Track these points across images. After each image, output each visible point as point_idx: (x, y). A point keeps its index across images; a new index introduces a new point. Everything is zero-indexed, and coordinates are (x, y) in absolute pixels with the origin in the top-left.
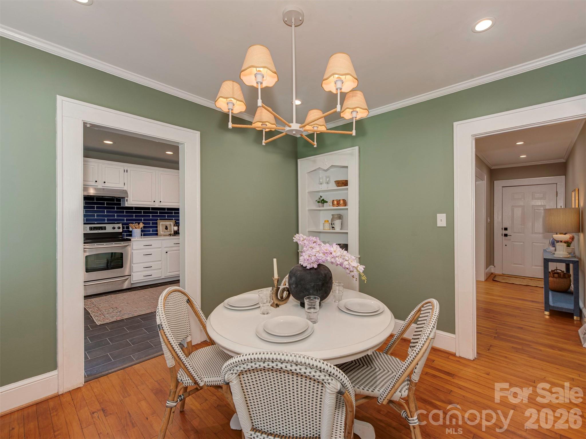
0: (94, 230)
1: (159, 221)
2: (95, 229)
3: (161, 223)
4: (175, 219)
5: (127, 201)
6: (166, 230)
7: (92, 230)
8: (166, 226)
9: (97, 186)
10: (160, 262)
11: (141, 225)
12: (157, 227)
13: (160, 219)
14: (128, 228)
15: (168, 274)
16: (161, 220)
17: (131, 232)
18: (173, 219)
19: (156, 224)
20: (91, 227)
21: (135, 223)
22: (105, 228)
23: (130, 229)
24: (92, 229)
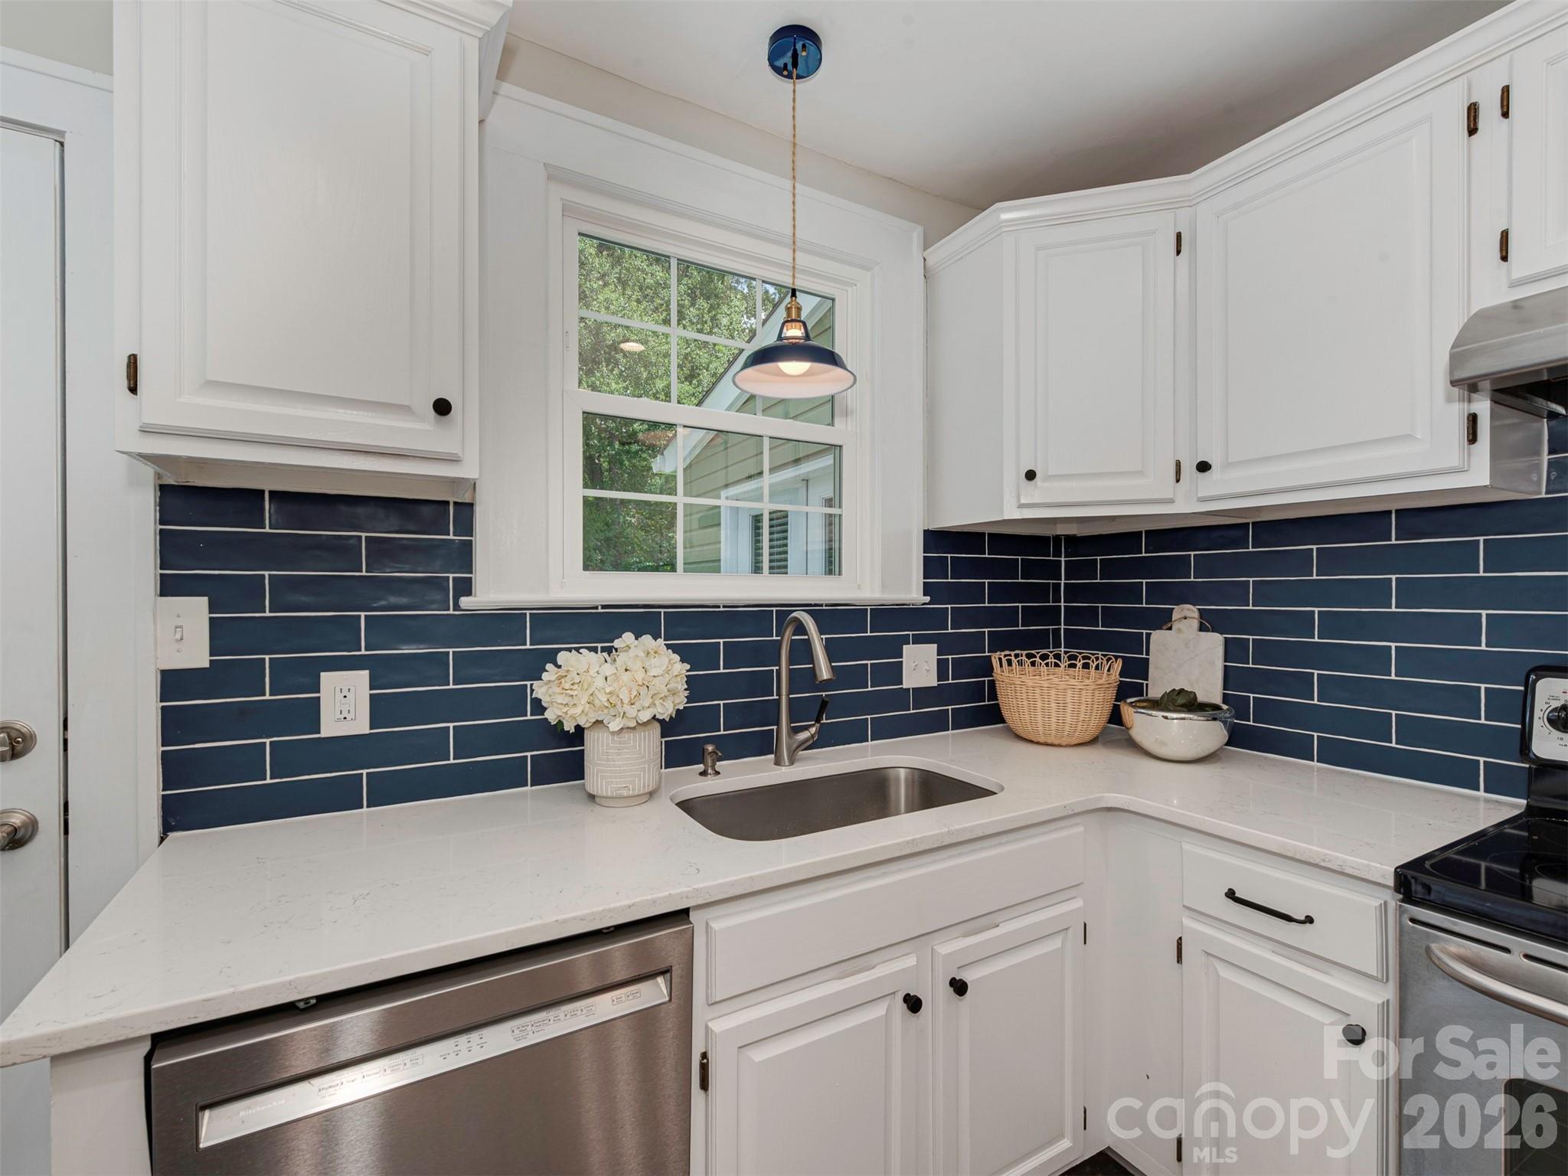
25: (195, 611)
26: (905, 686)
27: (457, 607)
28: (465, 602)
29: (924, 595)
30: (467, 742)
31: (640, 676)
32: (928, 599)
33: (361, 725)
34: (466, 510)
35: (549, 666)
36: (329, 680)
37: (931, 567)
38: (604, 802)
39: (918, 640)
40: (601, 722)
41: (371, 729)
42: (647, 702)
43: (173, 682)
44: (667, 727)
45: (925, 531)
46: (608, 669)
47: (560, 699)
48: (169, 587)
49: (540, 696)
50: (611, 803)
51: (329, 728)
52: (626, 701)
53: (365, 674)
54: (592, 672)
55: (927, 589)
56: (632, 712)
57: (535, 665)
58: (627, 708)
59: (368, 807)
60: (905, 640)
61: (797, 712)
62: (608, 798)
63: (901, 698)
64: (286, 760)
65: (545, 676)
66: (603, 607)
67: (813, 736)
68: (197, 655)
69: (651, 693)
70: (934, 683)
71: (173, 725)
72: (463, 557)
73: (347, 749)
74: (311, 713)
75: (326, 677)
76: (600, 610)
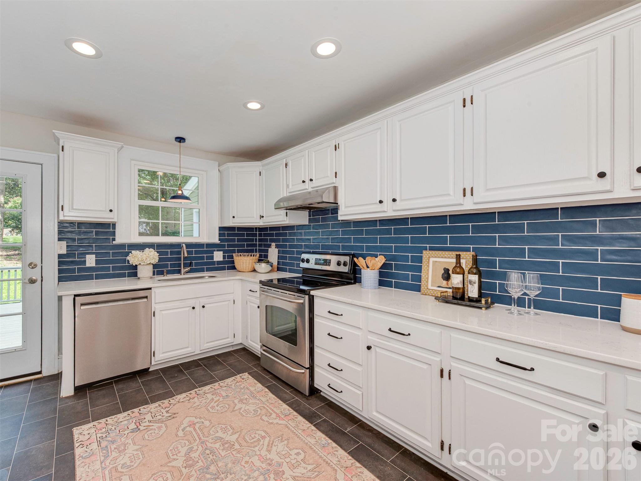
1: (426, 254)
3: (433, 259)
4: (475, 250)
6: (445, 282)
8: (446, 271)
11: (380, 261)
12: (419, 269)
13: (432, 249)
16: (434, 252)
18: (466, 250)
19: (420, 260)
25: (64, 244)
26: (214, 260)
27: (112, 243)
28: (114, 242)
29: (219, 241)
30: (114, 268)
31: (147, 255)
32: (220, 242)
33: (93, 264)
34: (114, 225)
35: (130, 254)
36: (88, 256)
37: (220, 235)
38: (141, 279)
39: (218, 251)
40: (140, 264)
41: (96, 265)
42: (149, 260)
43: (60, 256)
44: (155, 266)
45: (219, 227)
46: (141, 254)
47: (132, 259)
48: (60, 239)
49: (128, 259)
50: (143, 278)
51: (88, 265)
52: (144, 259)
53: (94, 255)
54: (138, 254)
55: (220, 240)
56: (146, 261)
57: (127, 254)
58: (145, 261)
59: (95, 279)
60: (215, 251)
61: (185, 266)
62: (142, 277)
63: (214, 263)
64: (80, 270)
65: (129, 255)
66: (143, 243)
67: (189, 270)
68: (64, 251)
69: (150, 258)
70: (222, 260)
71: (60, 263)
72: (114, 234)
73: (91, 269)
74: (85, 262)
75: (87, 256)
76: (142, 244)
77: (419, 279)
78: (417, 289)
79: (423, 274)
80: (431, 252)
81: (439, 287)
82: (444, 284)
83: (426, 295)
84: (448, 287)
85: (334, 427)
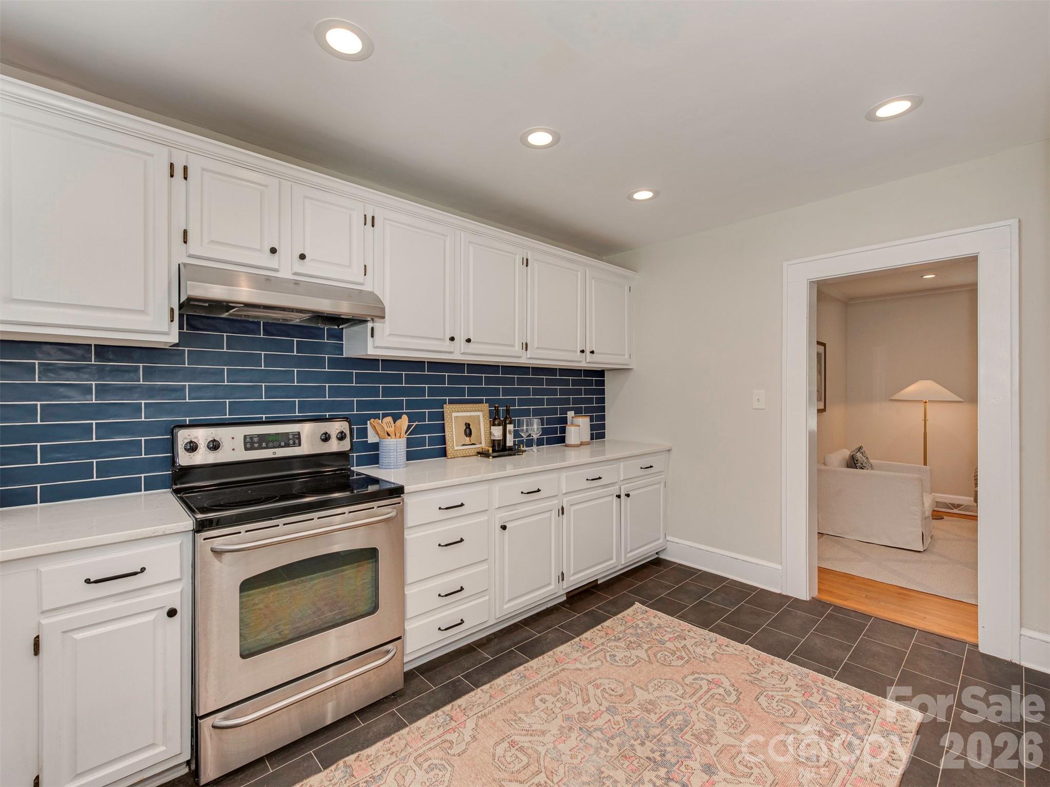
0: (260, 448)
1: (447, 408)
2: (264, 445)
3: (454, 414)
4: (487, 401)
5: (372, 336)
6: (468, 439)
7: (252, 448)
8: (468, 426)
9: (277, 270)
10: (484, 567)
11: (404, 421)
12: (442, 428)
13: (452, 402)
14: (363, 433)
15: (505, 607)
16: (454, 406)
17: (376, 446)
18: (481, 402)
19: (442, 416)
20: (252, 437)
21: (385, 416)
22: (296, 439)
23: (372, 438)
24: (252, 443)
77: (443, 440)
78: (443, 453)
79: (447, 434)
80: (451, 406)
81: (463, 445)
82: (467, 441)
83: (454, 458)
84: (471, 443)
85: (481, 668)
